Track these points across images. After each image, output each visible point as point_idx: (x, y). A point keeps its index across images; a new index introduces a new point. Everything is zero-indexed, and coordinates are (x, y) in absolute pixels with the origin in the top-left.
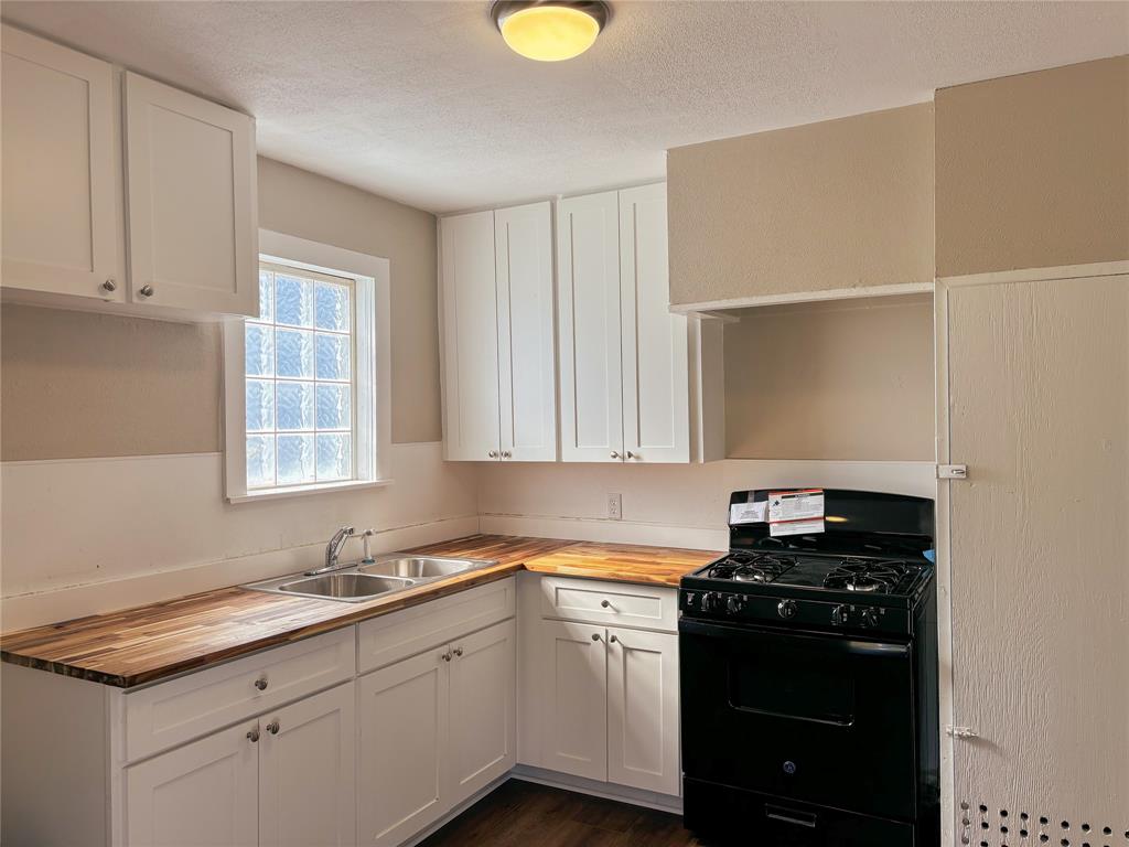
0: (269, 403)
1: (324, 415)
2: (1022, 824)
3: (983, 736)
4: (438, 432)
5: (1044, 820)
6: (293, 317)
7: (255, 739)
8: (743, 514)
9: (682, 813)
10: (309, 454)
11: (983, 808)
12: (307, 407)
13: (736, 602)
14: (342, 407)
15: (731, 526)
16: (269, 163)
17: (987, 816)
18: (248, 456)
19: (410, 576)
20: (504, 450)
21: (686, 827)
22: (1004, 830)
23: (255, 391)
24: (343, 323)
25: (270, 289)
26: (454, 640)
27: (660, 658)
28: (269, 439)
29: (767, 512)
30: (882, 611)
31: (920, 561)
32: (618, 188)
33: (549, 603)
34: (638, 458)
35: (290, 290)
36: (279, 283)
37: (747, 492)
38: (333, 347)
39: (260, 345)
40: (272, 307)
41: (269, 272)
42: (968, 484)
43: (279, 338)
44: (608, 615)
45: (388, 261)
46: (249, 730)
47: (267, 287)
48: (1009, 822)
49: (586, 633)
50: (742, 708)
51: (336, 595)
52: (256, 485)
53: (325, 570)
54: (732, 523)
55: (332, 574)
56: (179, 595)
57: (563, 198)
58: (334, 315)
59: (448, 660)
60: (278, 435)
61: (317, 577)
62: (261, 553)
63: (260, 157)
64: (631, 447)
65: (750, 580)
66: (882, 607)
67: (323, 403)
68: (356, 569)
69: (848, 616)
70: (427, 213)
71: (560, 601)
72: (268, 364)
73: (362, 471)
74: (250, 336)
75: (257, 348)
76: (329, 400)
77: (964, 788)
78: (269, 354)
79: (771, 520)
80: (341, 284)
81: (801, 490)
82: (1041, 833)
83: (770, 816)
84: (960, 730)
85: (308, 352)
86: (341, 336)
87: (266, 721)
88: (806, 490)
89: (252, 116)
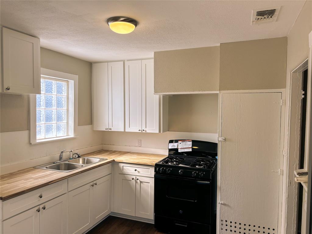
0: (43, 116)
1: (59, 118)
2: (235, 225)
3: (227, 204)
4: (91, 123)
5: (240, 224)
6: (50, 91)
7: (39, 211)
8: (172, 146)
9: (154, 223)
10: (55, 130)
11: (226, 221)
12: (54, 116)
13: (169, 170)
14: (64, 116)
15: (169, 149)
17: (227, 223)
18: (37, 130)
19: (83, 164)
20: (110, 128)
21: (155, 227)
22: (231, 226)
23: (39, 112)
24: (65, 93)
25: (44, 84)
26: (95, 180)
27: (149, 184)
28: (43, 125)
29: (178, 145)
30: (204, 173)
31: (215, 159)
32: (141, 59)
33: (121, 169)
34: (145, 131)
35: (49, 84)
36: (46, 82)
37: (173, 140)
38: (62, 100)
39: (40, 100)
40: (44, 89)
41: (43, 79)
42: (225, 142)
43: (46, 97)
44: (136, 173)
45: (78, 76)
46: (37, 209)
48: (232, 224)
49: (130, 178)
50: (170, 197)
51: (62, 170)
52: (39, 138)
53: (59, 161)
54: (169, 148)
55: (60, 163)
57: (127, 61)
58: (62, 91)
59: (93, 186)
60: (46, 124)
61: (57, 164)
62: (40, 157)
63: (41, 47)
64: (144, 128)
65: (172, 164)
68: (67, 161)
69: (196, 174)
70: (89, 62)
71: (124, 169)
72: (43, 105)
73: (70, 134)
74: (38, 97)
76: (60, 114)
77: (222, 216)
78: (43, 102)
79: (179, 148)
80: (64, 82)
81: (186, 140)
82: (239, 227)
83: (176, 224)
84: (221, 202)
85: (55, 101)
86: (64, 96)
87: (41, 206)
88: (188, 140)
89: (39, 38)
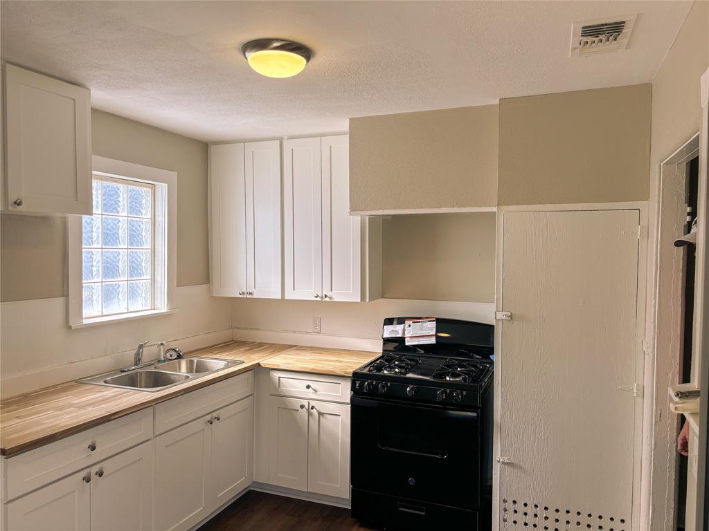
0: (98, 263)
1: (134, 270)
2: (535, 511)
3: (516, 462)
4: (207, 278)
5: (546, 508)
6: (114, 208)
7: (88, 481)
8: (391, 332)
9: (350, 508)
10: (124, 295)
11: (515, 502)
12: (123, 265)
13: (383, 387)
14: (146, 264)
15: (383, 339)
16: (99, 114)
17: (516, 507)
18: (83, 297)
19: (188, 372)
20: (249, 291)
21: (352, 517)
22: (525, 514)
23: (89, 255)
24: (147, 212)
25: (99, 191)
26: (215, 411)
27: (340, 418)
28: (98, 286)
29: (404, 330)
30: (464, 393)
31: (488, 361)
32: (321, 135)
33: (274, 385)
34: (330, 298)
35: (112, 192)
36: (105, 187)
37: (393, 318)
38: (140, 227)
39: (92, 227)
40: (100, 202)
41: (98, 181)
42: (511, 323)
43: (105, 222)
44: (310, 394)
45: (176, 173)
46: (84, 475)
47: (97, 190)
48: (528, 509)
49: (296, 404)
50: (386, 448)
51: (140, 387)
52: (88, 315)
53: (134, 367)
54: (385, 336)
55: (137, 370)
56: (37, 388)
57: (288, 139)
58: (142, 207)
59: (211, 423)
60: (104, 283)
61: (129, 373)
62: (92, 358)
63: (92, 109)
64: (327, 291)
65: (391, 374)
66: (464, 390)
67: (133, 262)
68: (153, 367)
69: (446, 396)
70: (202, 142)
71: (281, 385)
72: (97, 239)
73: (158, 304)
74: (86, 222)
75: (90, 229)
76: (137, 260)
77: (505, 491)
78: (98, 233)
79: (406, 336)
80: (146, 187)
81: (424, 318)
82: (544, 515)
83: (401, 509)
84: (503, 459)
85: (124, 230)
86: (145, 220)
87: (94, 470)
88: (427, 318)
89: (88, 89)
